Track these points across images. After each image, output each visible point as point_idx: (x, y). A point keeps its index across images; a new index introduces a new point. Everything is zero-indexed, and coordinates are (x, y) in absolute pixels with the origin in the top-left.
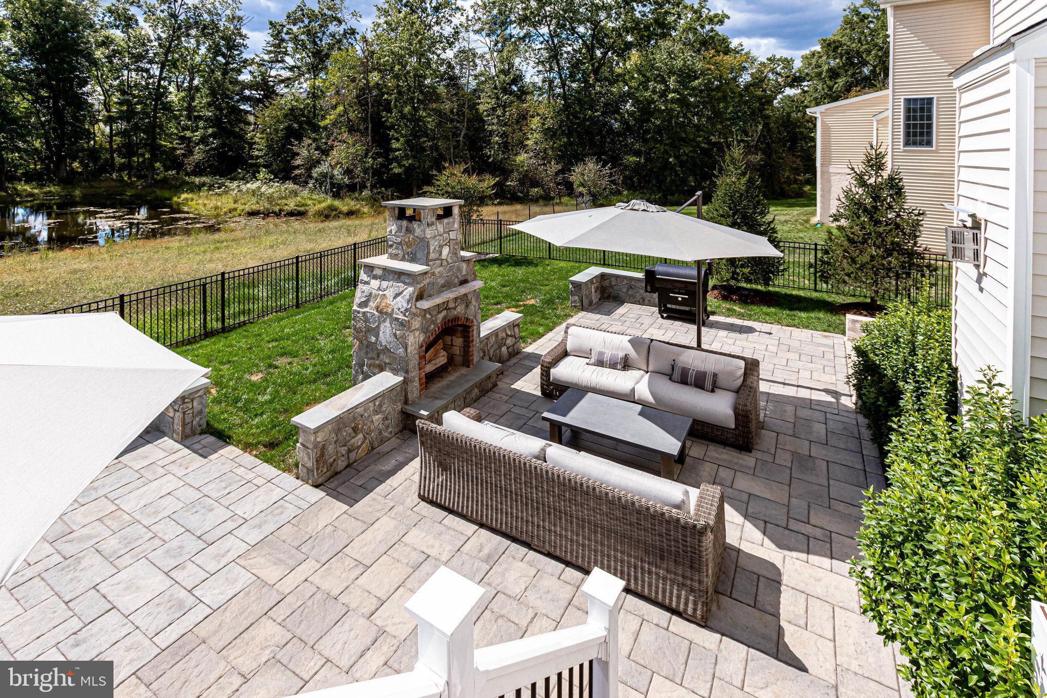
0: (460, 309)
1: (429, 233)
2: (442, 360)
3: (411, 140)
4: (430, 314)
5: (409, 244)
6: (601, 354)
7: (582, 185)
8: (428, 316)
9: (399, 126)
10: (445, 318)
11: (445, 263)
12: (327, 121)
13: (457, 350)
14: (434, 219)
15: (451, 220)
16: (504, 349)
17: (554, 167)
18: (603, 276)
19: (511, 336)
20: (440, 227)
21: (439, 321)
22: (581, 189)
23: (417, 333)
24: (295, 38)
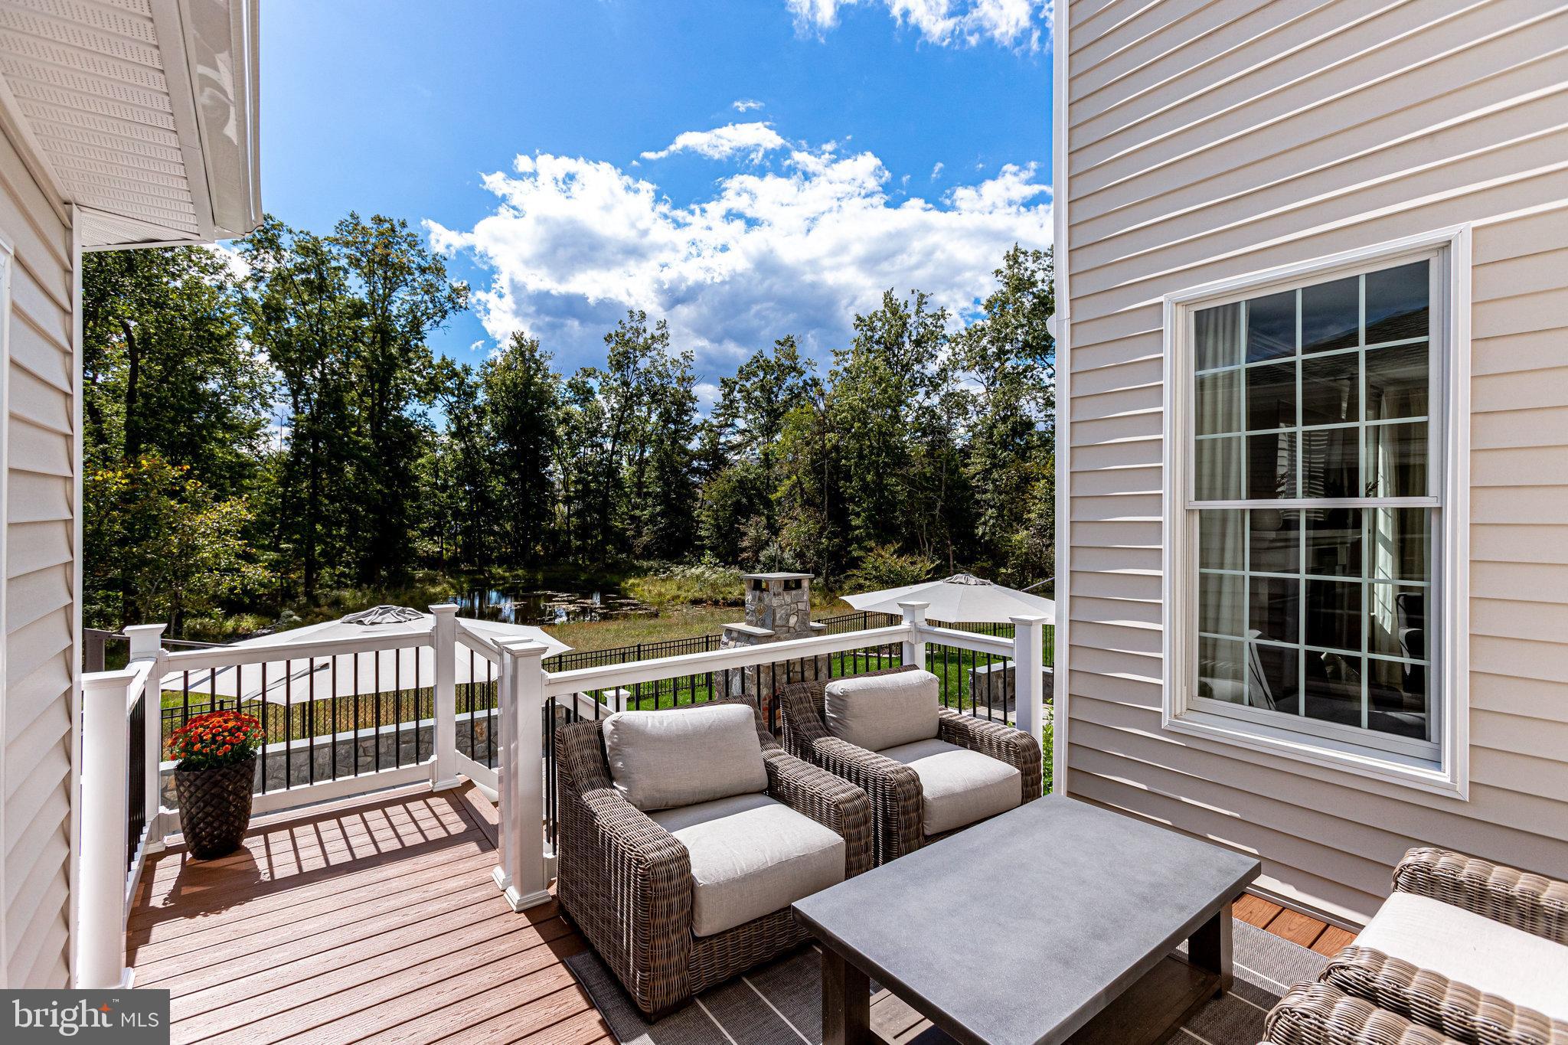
1: (775, 602)
3: (874, 515)
5: (760, 612)
11: (792, 630)
12: (779, 494)
14: (782, 590)
15: (800, 591)
20: (787, 598)
24: (748, 398)
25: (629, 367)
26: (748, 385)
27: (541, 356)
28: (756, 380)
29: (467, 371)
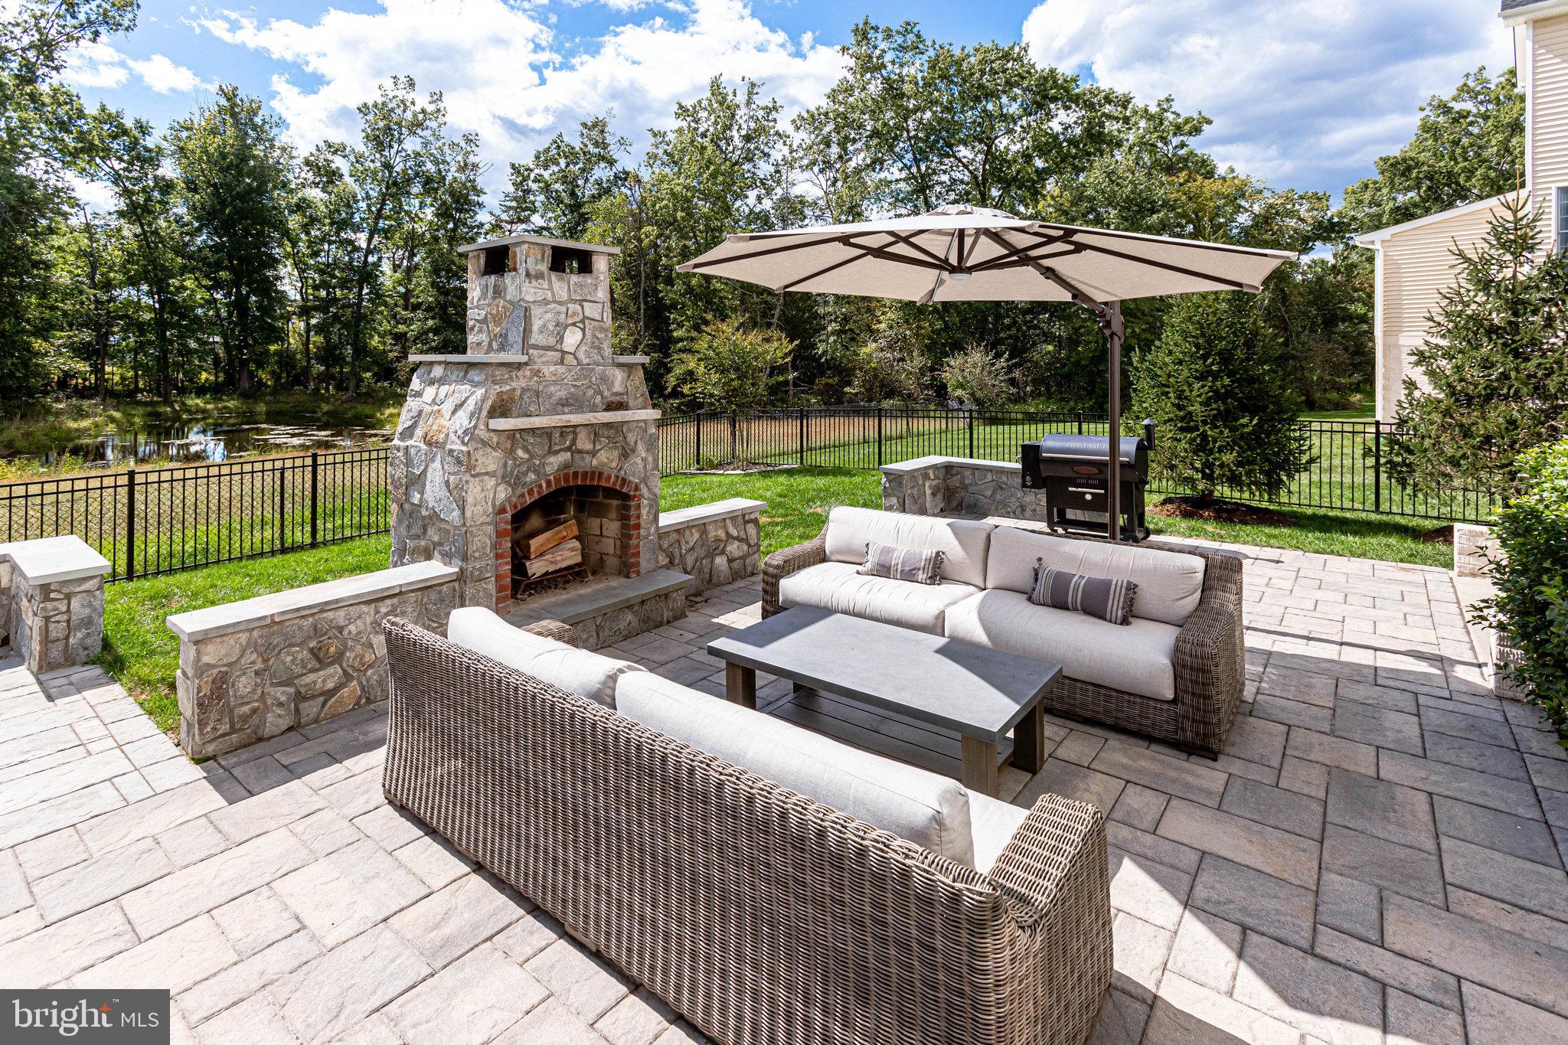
0: (605, 458)
1: (532, 293)
2: (569, 555)
4: (527, 451)
5: (497, 320)
6: (887, 551)
7: (961, 386)
8: (520, 453)
9: (684, 305)
10: (566, 466)
11: (569, 359)
13: (609, 546)
14: (544, 267)
15: (588, 279)
16: (720, 561)
17: (917, 361)
18: (948, 468)
19: (738, 539)
20: (559, 287)
21: (548, 470)
22: (959, 392)
23: (491, 482)
24: (547, 188)
25: (391, 147)
26: (546, 174)
27: (264, 122)
28: (556, 169)
29: (144, 129)
